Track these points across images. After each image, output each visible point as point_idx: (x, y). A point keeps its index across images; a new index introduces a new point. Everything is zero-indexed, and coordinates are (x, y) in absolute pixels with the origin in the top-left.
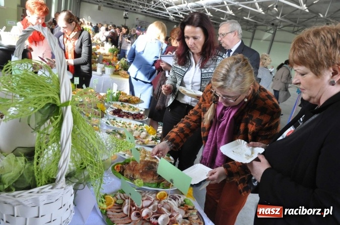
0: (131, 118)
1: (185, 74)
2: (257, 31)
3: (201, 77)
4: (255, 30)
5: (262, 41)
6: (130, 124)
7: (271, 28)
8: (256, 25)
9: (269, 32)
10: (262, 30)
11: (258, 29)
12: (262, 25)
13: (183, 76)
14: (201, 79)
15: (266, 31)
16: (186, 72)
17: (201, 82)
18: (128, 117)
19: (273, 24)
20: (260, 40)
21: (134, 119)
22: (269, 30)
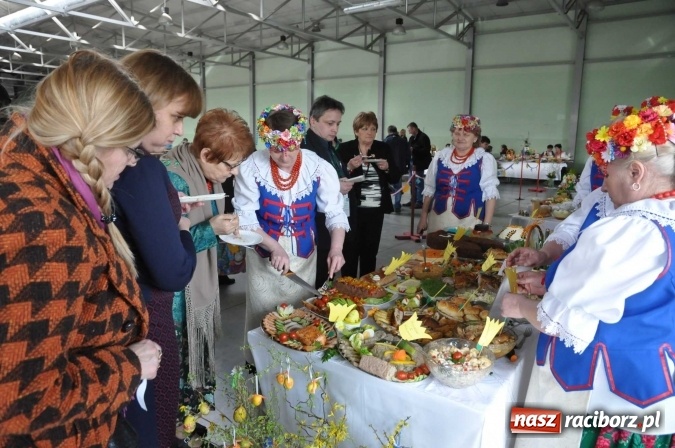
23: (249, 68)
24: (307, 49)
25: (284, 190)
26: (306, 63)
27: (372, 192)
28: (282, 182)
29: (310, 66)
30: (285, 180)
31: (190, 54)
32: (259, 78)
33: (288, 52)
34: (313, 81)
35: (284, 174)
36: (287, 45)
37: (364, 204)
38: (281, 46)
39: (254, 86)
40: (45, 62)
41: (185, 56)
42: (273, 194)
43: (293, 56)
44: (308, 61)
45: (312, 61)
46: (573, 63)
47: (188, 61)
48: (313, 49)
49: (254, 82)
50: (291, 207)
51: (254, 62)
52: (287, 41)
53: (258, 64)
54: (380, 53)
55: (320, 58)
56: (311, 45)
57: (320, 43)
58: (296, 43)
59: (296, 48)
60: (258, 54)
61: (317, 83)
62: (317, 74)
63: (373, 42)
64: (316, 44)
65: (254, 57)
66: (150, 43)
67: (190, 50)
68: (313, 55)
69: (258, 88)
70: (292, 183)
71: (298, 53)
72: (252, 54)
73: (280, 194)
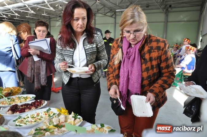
0: (33, 108)
1: (73, 53)
2: (51, 22)
3: (85, 52)
4: (50, 21)
5: (56, 27)
6: (38, 115)
7: (59, 18)
8: (50, 18)
9: (59, 21)
10: (55, 21)
11: (52, 21)
12: (54, 18)
13: (73, 56)
14: (86, 54)
15: (57, 21)
16: (74, 52)
17: (86, 57)
18: (30, 109)
19: (60, 16)
20: (55, 26)
21: (36, 108)
22: (59, 20)
46: (164, 22)
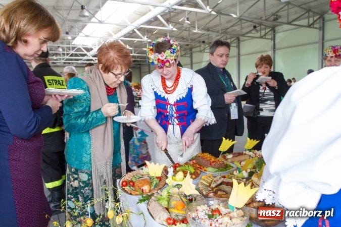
23: (236, 47)
24: (270, 32)
25: (169, 94)
26: (270, 40)
27: (267, 106)
28: (168, 89)
29: (273, 42)
30: (169, 88)
31: (204, 42)
32: (242, 52)
33: (258, 35)
34: (274, 51)
35: (169, 83)
36: (257, 31)
37: (262, 114)
38: (253, 32)
39: (239, 57)
40: (134, 53)
41: (201, 43)
42: (162, 96)
43: (261, 37)
44: (271, 39)
45: (274, 39)
47: (202, 46)
48: (274, 32)
49: (239, 54)
50: (174, 105)
51: (239, 43)
52: (257, 29)
53: (241, 44)
54: (320, 29)
55: (279, 36)
56: (273, 29)
57: (279, 27)
58: (263, 29)
59: (263, 32)
60: (241, 38)
61: (277, 52)
62: (277, 46)
63: (314, 22)
64: (277, 28)
65: (239, 40)
66: (183, 38)
67: (203, 40)
68: (274, 35)
69: (242, 58)
70: (174, 89)
71: (265, 35)
72: (238, 39)
73: (166, 96)
